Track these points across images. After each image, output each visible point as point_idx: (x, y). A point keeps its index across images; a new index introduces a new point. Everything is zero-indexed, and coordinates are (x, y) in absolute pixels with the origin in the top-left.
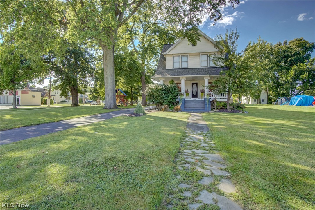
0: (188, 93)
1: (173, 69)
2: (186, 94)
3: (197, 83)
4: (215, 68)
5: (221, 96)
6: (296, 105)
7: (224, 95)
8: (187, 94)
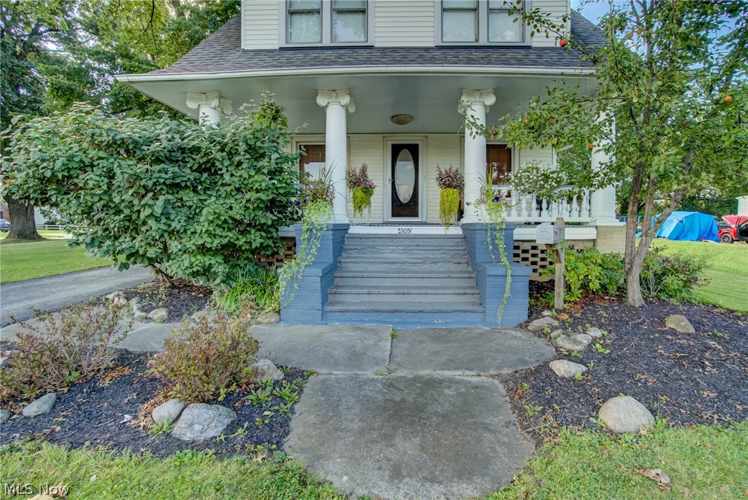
0: (368, 190)
1: (282, 49)
2: (355, 198)
3: (417, 145)
4: (523, 51)
5: (535, 213)
6: (670, 238)
7: (544, 205)
8: (360, 194)
